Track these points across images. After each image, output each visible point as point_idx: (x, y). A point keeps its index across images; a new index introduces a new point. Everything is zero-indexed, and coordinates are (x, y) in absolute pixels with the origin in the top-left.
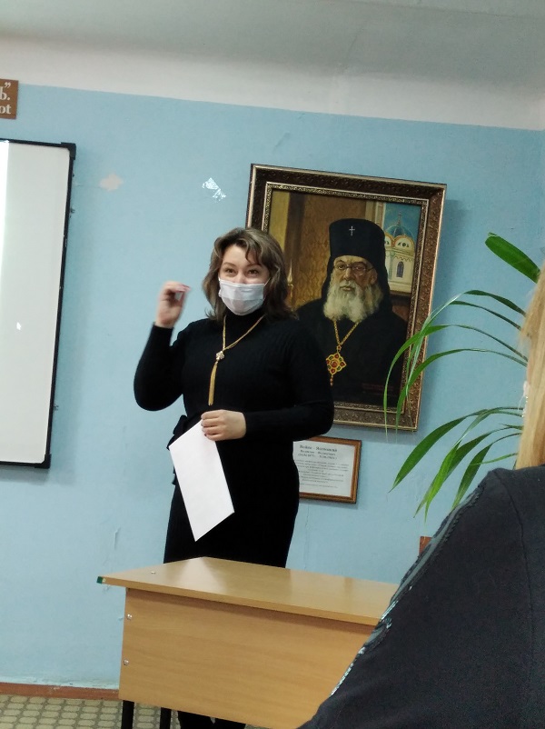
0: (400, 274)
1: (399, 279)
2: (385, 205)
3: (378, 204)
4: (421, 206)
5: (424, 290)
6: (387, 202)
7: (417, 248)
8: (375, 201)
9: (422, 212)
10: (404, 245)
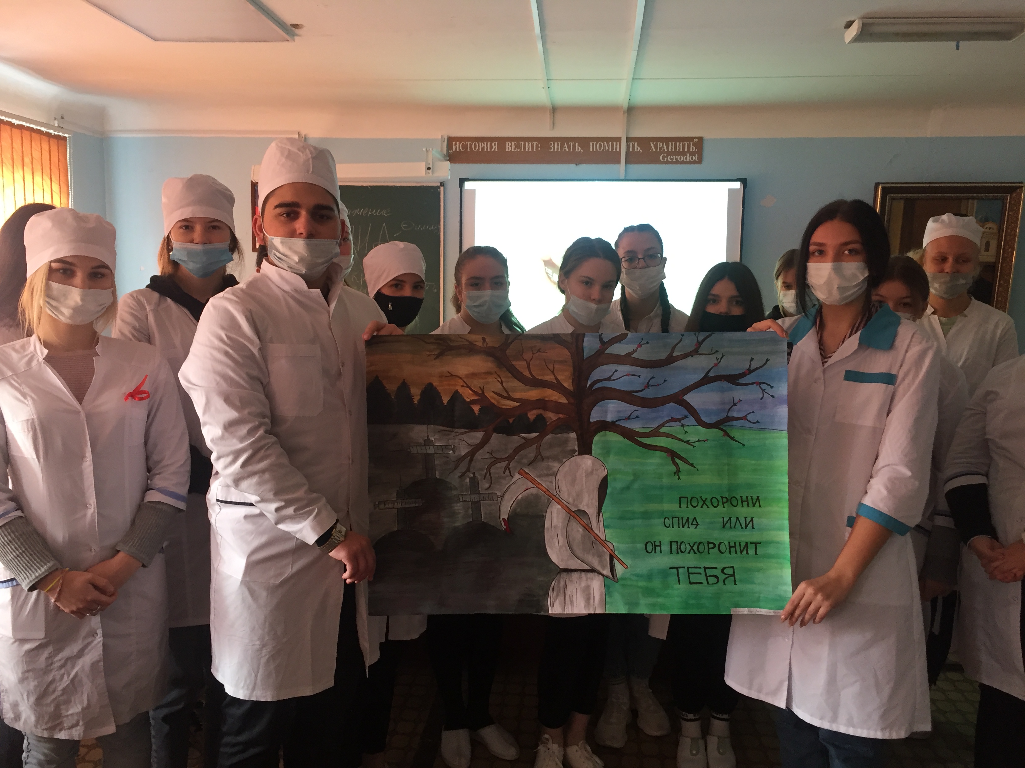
0: (987, 249)
1: (986, 253)
2: (976, 202)
3: (970, 201)
4: (1003, 199)
5: (1007, 259)
6: (978, 199)
7: (1000, 230)
8: (968, 199)
9: (1004, 205)
10: (990, 228)
